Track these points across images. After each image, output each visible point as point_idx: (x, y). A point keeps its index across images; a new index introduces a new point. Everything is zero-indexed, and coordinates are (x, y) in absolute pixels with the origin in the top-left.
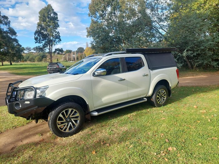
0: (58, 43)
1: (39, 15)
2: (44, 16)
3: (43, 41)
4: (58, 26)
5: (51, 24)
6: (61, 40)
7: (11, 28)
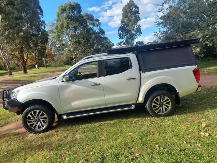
0: (138, 36)
1: (123, 13)
2: (126, 12)
3: (125, 37)
4: (139, 19)
5: (133, 19)
6: (141, 33)
7: (101, 28)
